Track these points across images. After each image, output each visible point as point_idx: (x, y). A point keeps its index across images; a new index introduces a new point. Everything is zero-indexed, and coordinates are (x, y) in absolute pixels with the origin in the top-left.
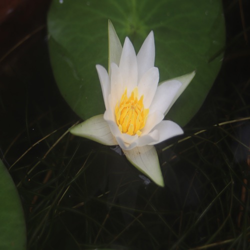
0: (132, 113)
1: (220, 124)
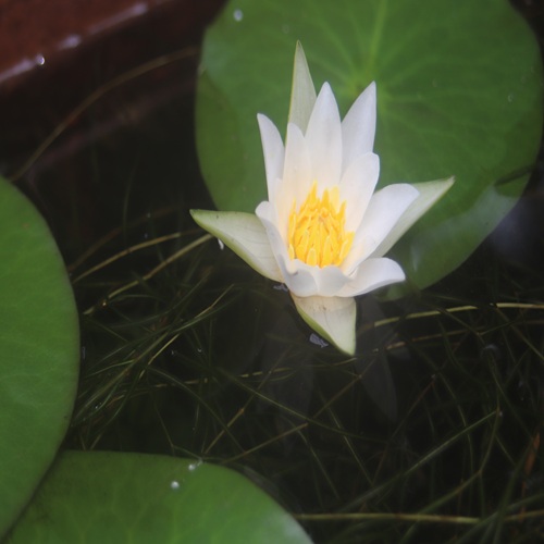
0: (319, 229)
1: (499, 305)
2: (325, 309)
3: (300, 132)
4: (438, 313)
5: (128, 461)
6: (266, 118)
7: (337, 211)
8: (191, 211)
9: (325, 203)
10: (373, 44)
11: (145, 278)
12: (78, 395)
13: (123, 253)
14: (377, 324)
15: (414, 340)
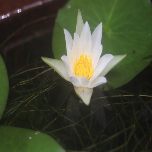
0: (83, 66)
1: (140, 95)
2: (84, 91)
3: (78, 36)
4: (121, 96)
5: (18, 130)
6: (67, 30)
7: (90, 62)
8: (42, 57)
9: (86, 59)
10: (109, 17)
11: (32, 79)
12: (5, 109)
13: (26, 71)
14: (101, 98)
15: (113, 104)
